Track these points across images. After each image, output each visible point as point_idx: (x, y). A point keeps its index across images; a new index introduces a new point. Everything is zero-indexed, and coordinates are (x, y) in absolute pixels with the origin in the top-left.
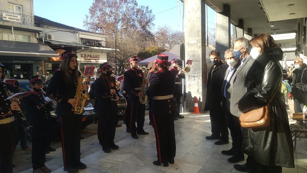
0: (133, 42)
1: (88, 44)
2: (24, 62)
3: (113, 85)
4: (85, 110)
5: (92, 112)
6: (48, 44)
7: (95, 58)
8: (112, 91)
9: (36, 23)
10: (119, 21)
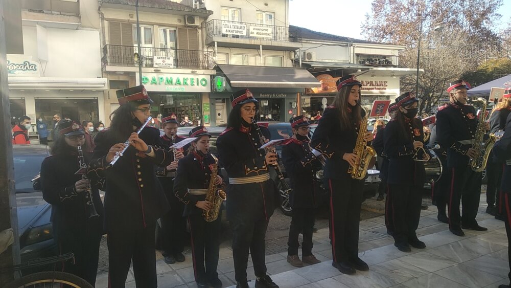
0: (453, 54)
1: (368, 64)
2: (274, 96)
3: (418, 134)
4: (369, 173)
5: (376, 178)
6: (307, 67)
7: (379, 87)
8: (417, 144)
9: (292, 37)
10: (426, 17)
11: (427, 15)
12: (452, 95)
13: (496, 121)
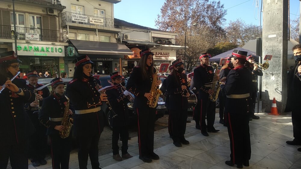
0: (203, 39)
1: (159, 43)
2: (105, 59)
3: (184, 82)
4: (159, 104)
5: (163, 106)
6: (125, 43)
7: (165, 56)
8: (184, 87)
9: (116, 25)
10: (189, 18)
11: (189, 17)
12: (201, 61)
13: (223, 75)
